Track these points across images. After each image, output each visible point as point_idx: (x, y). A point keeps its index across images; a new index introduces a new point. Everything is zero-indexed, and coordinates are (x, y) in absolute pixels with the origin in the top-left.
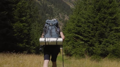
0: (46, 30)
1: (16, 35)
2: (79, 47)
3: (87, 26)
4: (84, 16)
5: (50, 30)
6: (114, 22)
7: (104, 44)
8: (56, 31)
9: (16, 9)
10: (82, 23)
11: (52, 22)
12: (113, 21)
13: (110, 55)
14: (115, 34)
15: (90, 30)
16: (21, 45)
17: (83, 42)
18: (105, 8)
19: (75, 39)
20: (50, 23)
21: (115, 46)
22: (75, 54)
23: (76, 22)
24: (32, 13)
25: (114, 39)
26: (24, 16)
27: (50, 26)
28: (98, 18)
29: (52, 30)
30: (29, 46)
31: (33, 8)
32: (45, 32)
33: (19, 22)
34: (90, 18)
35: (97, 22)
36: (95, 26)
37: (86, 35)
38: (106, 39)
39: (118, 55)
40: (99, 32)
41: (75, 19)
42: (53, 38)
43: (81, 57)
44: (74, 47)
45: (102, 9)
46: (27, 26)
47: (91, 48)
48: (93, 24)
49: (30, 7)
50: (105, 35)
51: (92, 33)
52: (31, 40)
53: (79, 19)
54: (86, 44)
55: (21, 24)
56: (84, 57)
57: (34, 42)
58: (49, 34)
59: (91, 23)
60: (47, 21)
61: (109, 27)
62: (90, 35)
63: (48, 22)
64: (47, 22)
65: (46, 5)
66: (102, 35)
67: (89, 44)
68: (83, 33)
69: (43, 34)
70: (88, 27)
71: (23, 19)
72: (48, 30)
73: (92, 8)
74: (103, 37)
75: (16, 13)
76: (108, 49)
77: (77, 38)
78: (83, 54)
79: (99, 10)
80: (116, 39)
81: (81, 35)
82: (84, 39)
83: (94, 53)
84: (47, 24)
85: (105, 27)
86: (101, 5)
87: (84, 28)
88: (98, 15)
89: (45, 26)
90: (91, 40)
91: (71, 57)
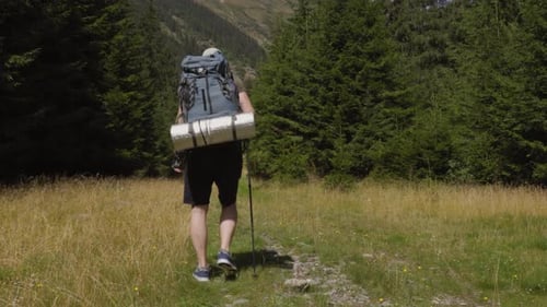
0: (187, 94)
1: (111, 125)
2: (291, 151)
3: (308, 91)
4: (300, 63)
5: (203, 91)
6: (383, 79)
7: (358, 141)
8: (225, 89)
9: (109, 53)
10: (295, 83)
11: (202, 63)
12: (380, 75)
13: (376, 170)
14: (388, 111)
15: (316, 104)
16: (127, 153)
17: (300, 138)
18: (356, 39)
19: (276, 129)
20: (196, 68)
21: (390, 145)
22: (279, 173)
23: (277, 81)
24: (156, 65)
25: (385, 124)
26: (131, 72)
27: (200, 76)
28: (339, 67)
29: (208, 88)
30: (151, 155)
31: (158, 52)
32: (187, 101)
33: (118, 87)
34: (317, 69)
35: (338, 80)
36: (331, 90)
37: (307, 118)
38: (365, 127)
39: (398, 170)
40: (343, 108)
41: (274, 74)
42: (218, 117)
43: (298, 180)
44: (275, 153)
45: (348, 44)
46: (142, 100)
47: (324, 153)
48: (327, 85)
49: (150, 49)
50: (361, 115)
51: (325, 110)
52: (156, 139)
53: (285, 74)
54: (308, 143)
55: (125, 95)
56: (305, 181)
57: (163, 142)
58: (203, 106)
59: (320, 83)
60: (186, 60)
61: (372, 92)
62: (319, 116)
63: (190, 66)
64: (188, 63)
65: (194, 41)
66: (352, 116)
67: (316, 142)
68: (298, 113)
69: (180, 112)
70: (312, 93)
71: (129, 79)
72: (193, 93)
73: (321, 39)
74: (355, 121)
75: (109, 63)
76: (370, 153)
77: (284, 126)
78: (303, 172)
79: (340, 45)
80: (391, 125)
81: (294, 118)
82: (302, 129)
83: (332, 167)
84: (188, 71)
85: (358, 93)
86: (346, 32)
87: (301, 98)
88: (338, 59)
89: (182, 80)
90: (321, 132)
91: (269, 182)
